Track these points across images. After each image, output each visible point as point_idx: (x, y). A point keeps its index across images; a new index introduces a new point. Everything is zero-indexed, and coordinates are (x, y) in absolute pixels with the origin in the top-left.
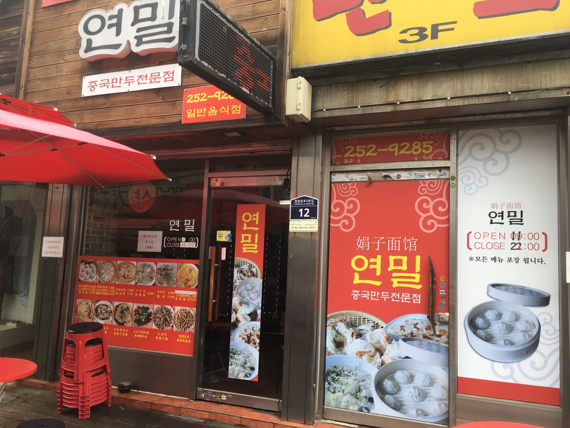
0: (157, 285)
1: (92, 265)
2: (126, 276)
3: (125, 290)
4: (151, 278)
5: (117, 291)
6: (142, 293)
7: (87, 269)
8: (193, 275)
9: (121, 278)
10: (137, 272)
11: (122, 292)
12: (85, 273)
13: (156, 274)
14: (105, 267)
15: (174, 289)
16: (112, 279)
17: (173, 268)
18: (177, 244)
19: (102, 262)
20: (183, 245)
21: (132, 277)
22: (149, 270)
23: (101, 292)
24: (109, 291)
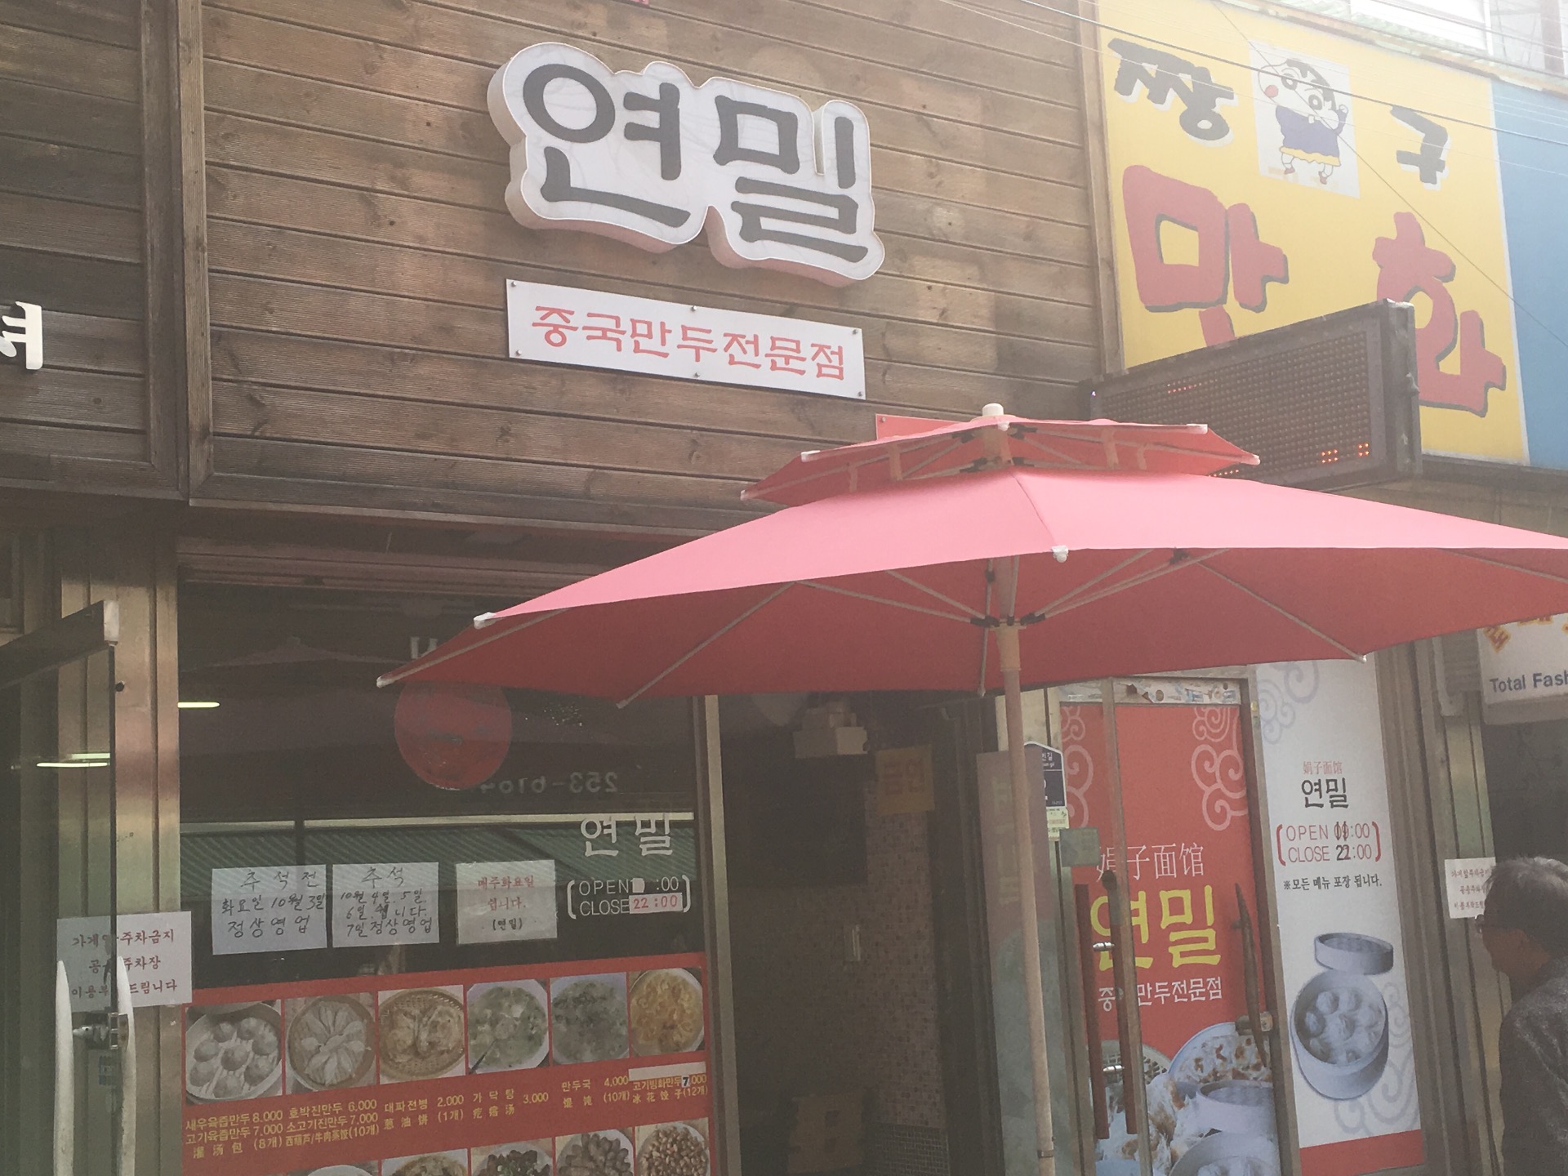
0: (556, 1063)
1: (251, 1023)
2: (424, 1044)
3: (424, 1103)
4: (531, 1038)
5: (388, 1115)
6: (502, 1102)
7: (224, 1046)
8: (686, 1005)
9: (402, 1059)
10: (471, 1025)
11: (414, 1116)
12: (217, 1062)
13: (550, 1025)
14: (318, 1027)
15: (623, 1068)
16: (362, 1070)
17: (612, 989)
18: (615, 903)
19: (300, 1003)
20: (641, 904)
21: (451, 1046)
22: (518, 1011)
23: (312, 1131)
24: (349, 1119)
